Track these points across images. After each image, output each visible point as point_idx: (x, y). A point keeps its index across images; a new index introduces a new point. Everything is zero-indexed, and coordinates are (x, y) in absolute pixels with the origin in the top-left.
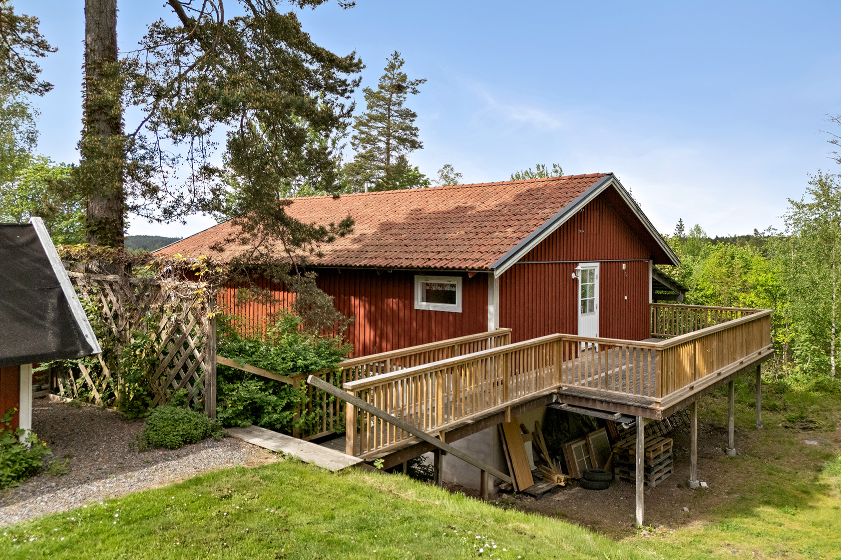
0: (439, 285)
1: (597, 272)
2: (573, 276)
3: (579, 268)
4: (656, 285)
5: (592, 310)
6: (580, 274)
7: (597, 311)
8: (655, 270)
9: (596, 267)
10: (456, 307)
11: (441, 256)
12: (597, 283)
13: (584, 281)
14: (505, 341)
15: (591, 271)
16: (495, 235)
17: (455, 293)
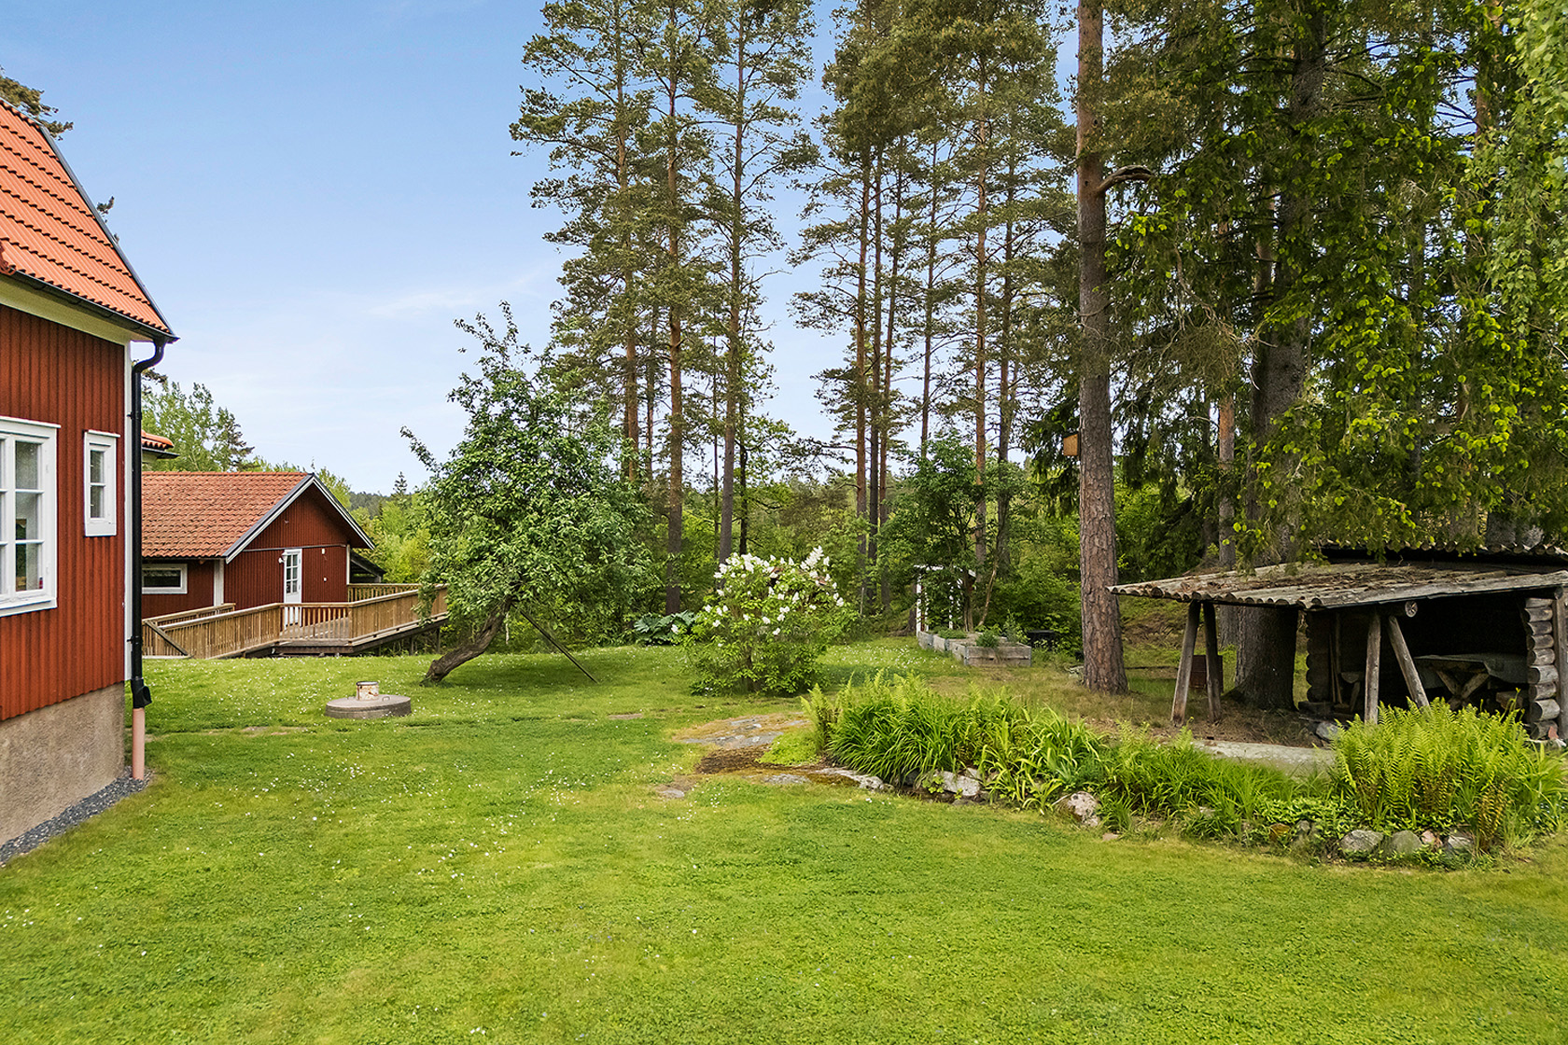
0: (158, 572)
1: (300, 557)
2: (280, 561)
3: (285, 553)
4: (354, 569)
5: (295, 590)
6: (286, 559)
7: (299, 591)
8: (352, 555)
9: (299, 552)
10: (182, 589)
11: (168, 546)
12: (299, 566)
13: (289, 564)
14: (230, 609)
15: (295, 556)
16: (215, 528)
17: (179, 578)
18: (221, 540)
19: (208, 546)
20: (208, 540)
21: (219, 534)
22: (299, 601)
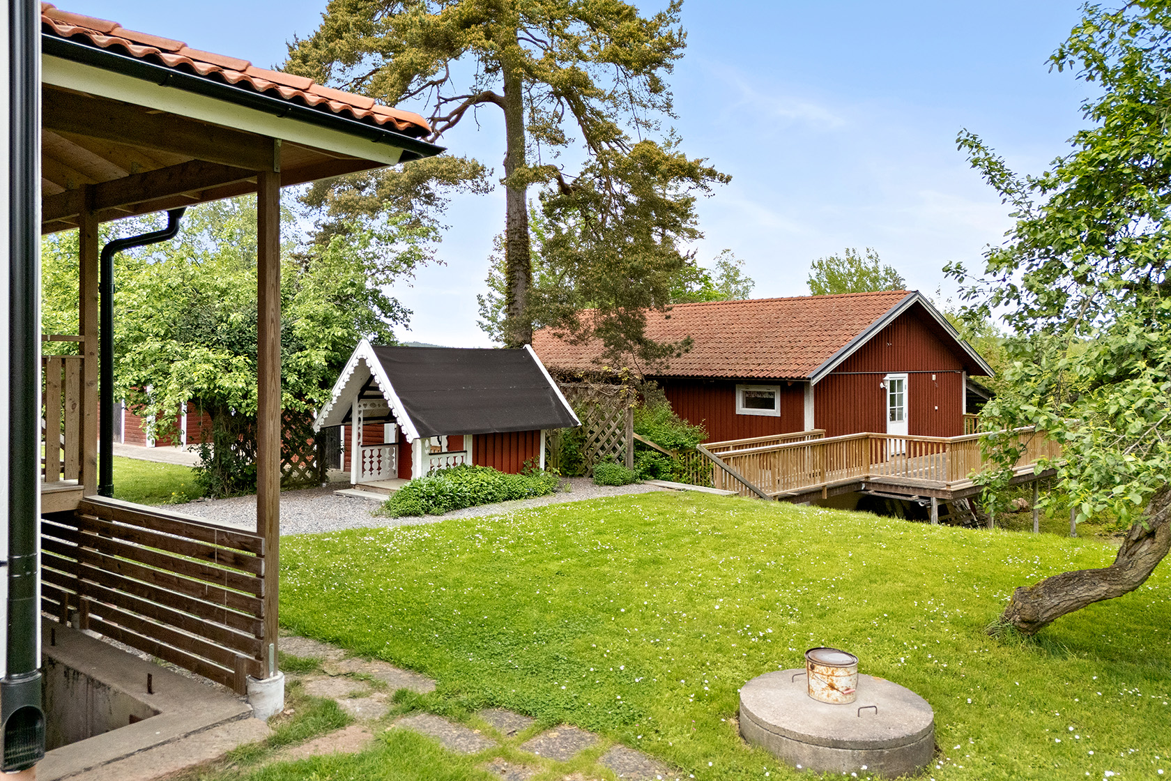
0: (758, 393)
1: (905, 383)
2: (882, 385)
3: (886, 378)
4: (969, 395)
5: (900, 418)
6: (888, 384)
7: (906, 419)
8: (969, 382)
9: (904, 377)
10: (776, 412)
11: (762, 367)
12: (905, 393)
13: (892, 390)
14: (820, 436)
15: (900, 382)
16: (809, 349)
17: (773, 400)
18: (810, 361)
19: (796, 367)
20: (799, 361)
21: (810, 355)
22: (905, 432)
